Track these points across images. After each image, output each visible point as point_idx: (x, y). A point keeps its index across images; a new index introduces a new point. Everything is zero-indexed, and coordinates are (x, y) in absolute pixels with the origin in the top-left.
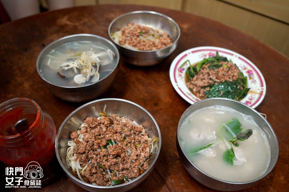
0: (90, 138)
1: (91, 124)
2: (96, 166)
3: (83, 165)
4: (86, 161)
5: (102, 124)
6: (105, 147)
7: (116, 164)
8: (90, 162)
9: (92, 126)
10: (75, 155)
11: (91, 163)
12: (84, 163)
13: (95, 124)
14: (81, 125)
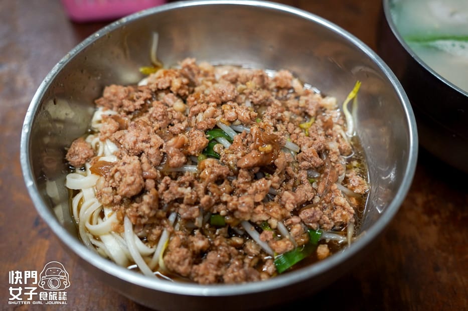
0: (143, 141)
1: (126, 102)
2: (200, 225)
3: (153, 237)
4: (160, 219)
5: (162, 95)
6: (207, 151)
7: (270, 196)
8: (172, 218)
9: (131, 108)
10: (107, 212)
11: (176, 220)
12: (153, 226)
13: (142, 98)
14: (92, 116)
